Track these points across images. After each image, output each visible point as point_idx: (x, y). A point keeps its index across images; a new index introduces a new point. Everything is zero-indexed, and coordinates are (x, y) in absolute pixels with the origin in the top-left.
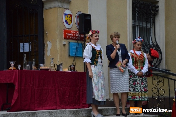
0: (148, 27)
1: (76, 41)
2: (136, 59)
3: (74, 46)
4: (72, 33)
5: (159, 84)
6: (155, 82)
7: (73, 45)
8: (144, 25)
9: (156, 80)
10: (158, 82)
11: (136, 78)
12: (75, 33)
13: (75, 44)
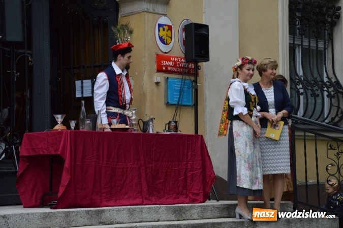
0: (319, 49)
1: (180, 77)
3: (177, 84)
4: (172, 61)
7: (175, 84)
8: (311, 45)
12: (178, 60)
13: (177, 82)
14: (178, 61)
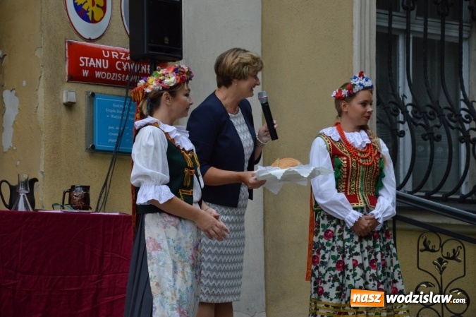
0: (447, 39)
1: (122, 92)
2: (348, 163)
3: (116, 109)
4: (105, 59)
5: (444, 268)
6: (428, 259)
7: (112, 108)
8: (429, 31)
9: (433, 251)
10: (440, 260)
11: (347, 243)
12: (120, 56)
13: (117, 103)
14: (120, 60)
